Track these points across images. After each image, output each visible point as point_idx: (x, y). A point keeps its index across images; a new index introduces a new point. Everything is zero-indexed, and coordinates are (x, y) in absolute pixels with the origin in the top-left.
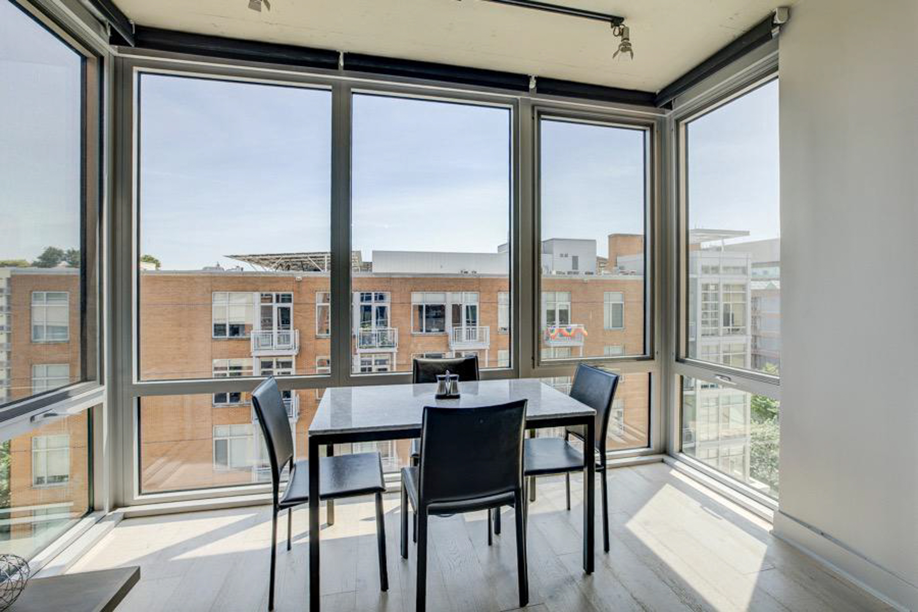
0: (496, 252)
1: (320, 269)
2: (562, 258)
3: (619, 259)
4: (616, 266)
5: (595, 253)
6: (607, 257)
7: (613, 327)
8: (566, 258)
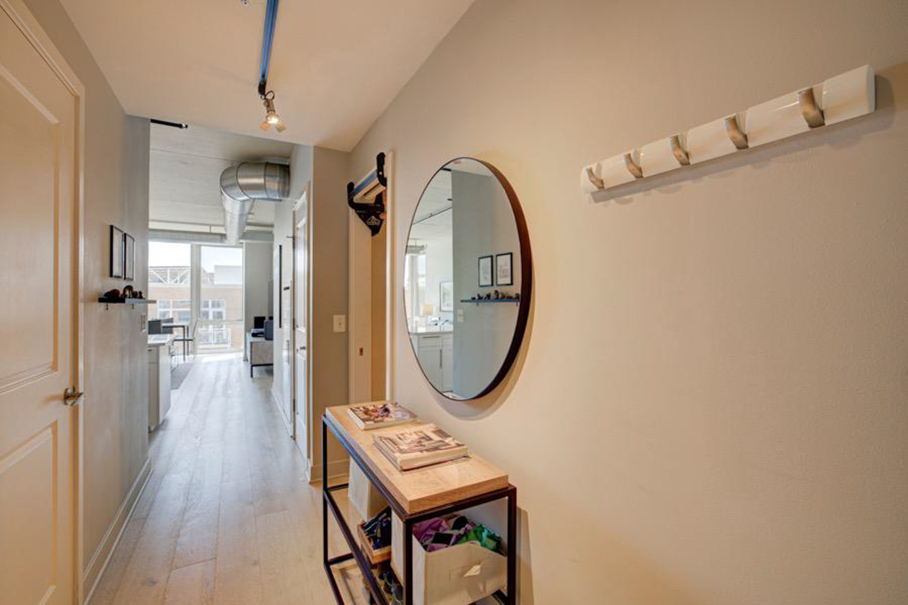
1: (163, 281)
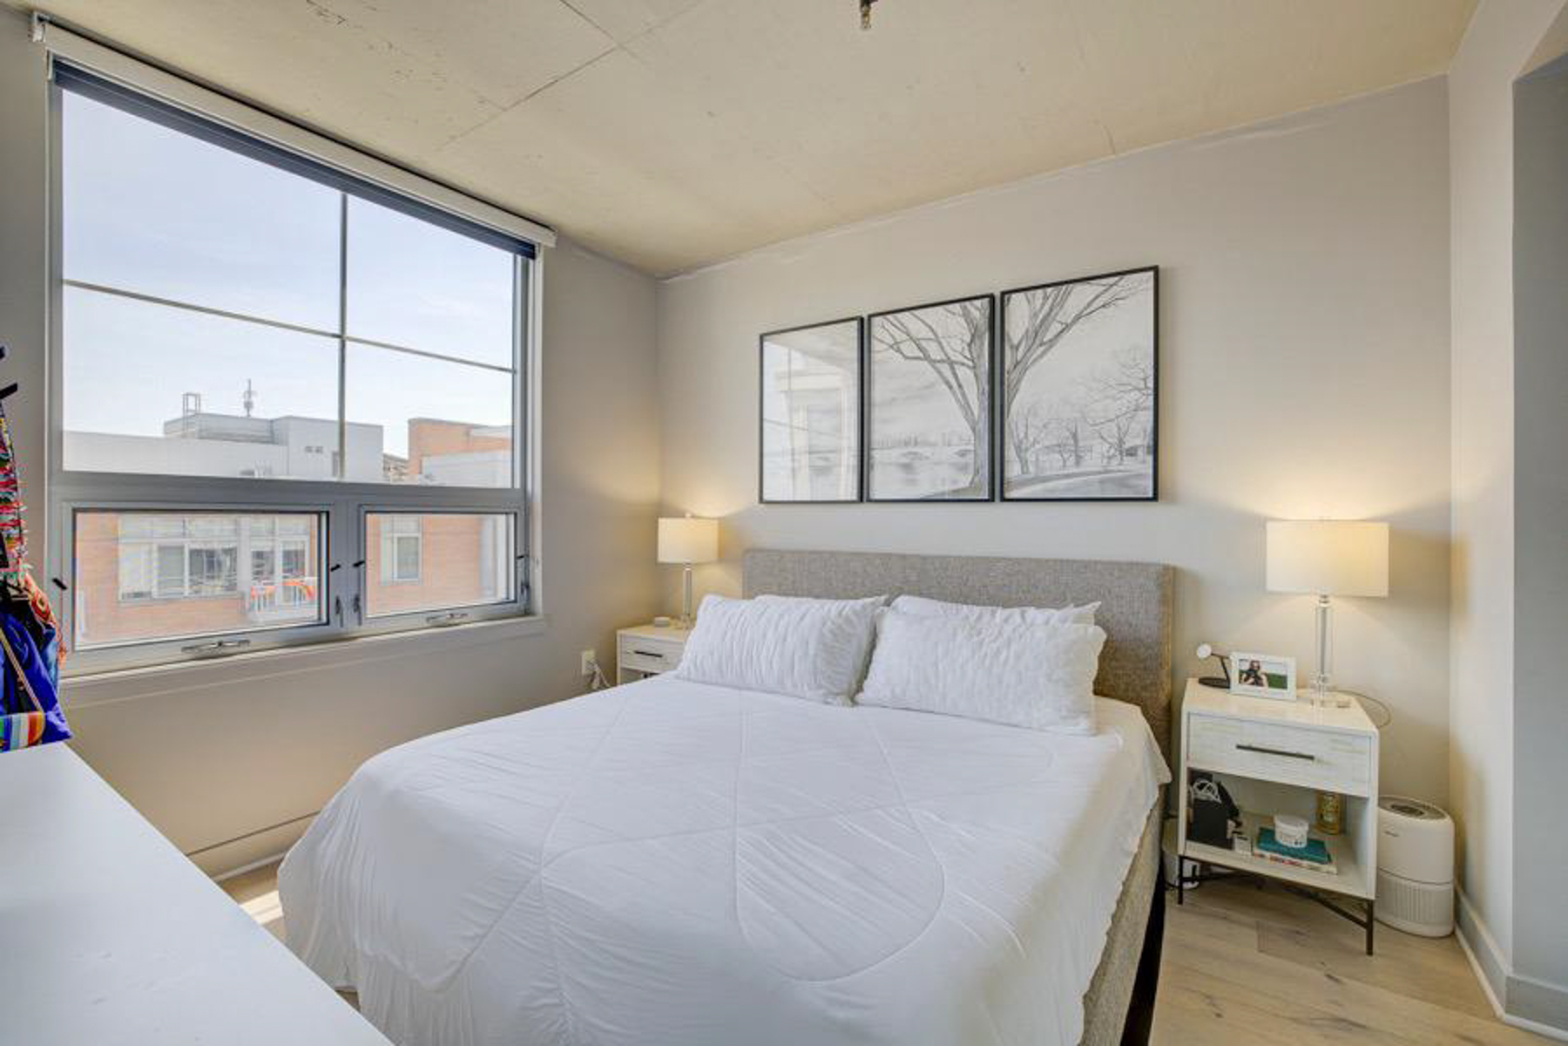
0: (160, 434)
2: (310, 455)
3: (426, 462)
4: (421, 473)
5: (382, 449)
6: (405, 456)
7: (399, 577)
8: (319, 456)
